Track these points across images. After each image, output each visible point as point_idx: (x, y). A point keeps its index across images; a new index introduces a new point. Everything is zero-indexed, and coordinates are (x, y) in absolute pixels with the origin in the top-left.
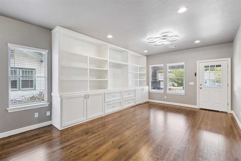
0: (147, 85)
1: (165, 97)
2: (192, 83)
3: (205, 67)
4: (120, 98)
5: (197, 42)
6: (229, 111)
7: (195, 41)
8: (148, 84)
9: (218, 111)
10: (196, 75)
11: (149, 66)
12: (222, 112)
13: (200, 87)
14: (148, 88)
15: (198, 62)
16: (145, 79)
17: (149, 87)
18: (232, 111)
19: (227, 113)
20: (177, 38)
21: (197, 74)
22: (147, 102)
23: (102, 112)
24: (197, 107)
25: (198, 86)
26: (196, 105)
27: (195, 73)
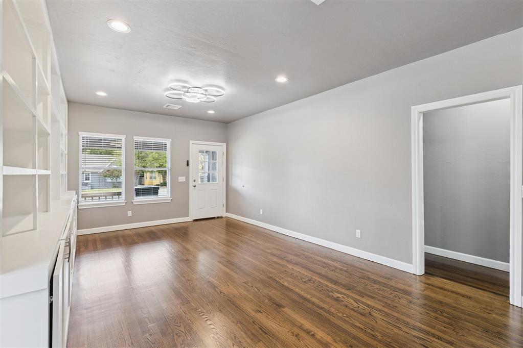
0: (70, 190)
2: (182, 179)
5: (211, 112)
6: (225, 214)
8: (73, 187)
9: (214, 218)
10: (188, 165)
11: (80, 133)
12: (218, 218)
15: (191, 142)
17: (77, 193)
18: (227, 213)
19: (222, 217)
21: (190, 163)
24: (189, 219)
25: (191, 184)
26: (188, 216)
27: (188, 161)
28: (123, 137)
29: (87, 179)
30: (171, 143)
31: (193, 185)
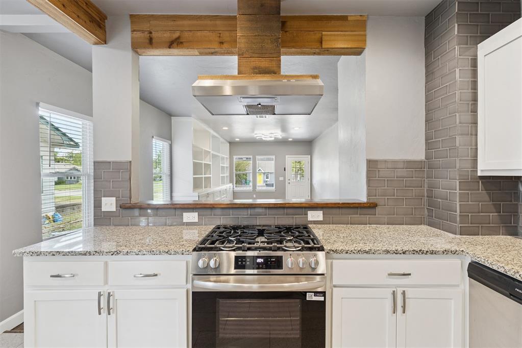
1: (255, 196)
2: (281, 179)
5: (290, 139)
8: (231, 181)
11: (233, 156)
13: (289, 182)
14: (233, 186)
15: (287, 156)
16: (228, 174)
17: (233, 184)
21: (286, 169)
25: (287, 181)
28: (251, 157)
30: (275, 157)
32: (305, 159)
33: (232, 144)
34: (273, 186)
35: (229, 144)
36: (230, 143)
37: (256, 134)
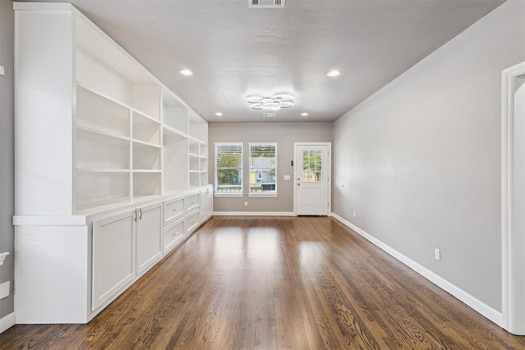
0: (209, 183)
1: (246, 204)
2: (287, 177)
3: (304, 152)
4: (183, 212)
5: (305, 114)
6: (330, 214)
7: (302, 113)
8: (211, 181)
9: (318, 216)
10: (292, 165)
11: (215, 143)
12: (322, 216)
13: (298, 182)
14: (213, 188)
15: (295, 144)
16: (206, 170)
17: (214, 186)
18: (332, 213)
19: (327, 216)
20: (292, 104)
21: (294, 163)
22: (212, 218)
23: (160, 251)
24: (293, 214)
25: (295, 182)
26: (293, 211)
27: (292, 161)
28: (241, 144)
29: (260, 177)
30: (278, 145)
31: (298, 183)
32: (324, 148)
33: (212, 124)
34: (274, 189)
35: (208, 125)
36: (209, 122)
37: (249, 96)
